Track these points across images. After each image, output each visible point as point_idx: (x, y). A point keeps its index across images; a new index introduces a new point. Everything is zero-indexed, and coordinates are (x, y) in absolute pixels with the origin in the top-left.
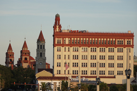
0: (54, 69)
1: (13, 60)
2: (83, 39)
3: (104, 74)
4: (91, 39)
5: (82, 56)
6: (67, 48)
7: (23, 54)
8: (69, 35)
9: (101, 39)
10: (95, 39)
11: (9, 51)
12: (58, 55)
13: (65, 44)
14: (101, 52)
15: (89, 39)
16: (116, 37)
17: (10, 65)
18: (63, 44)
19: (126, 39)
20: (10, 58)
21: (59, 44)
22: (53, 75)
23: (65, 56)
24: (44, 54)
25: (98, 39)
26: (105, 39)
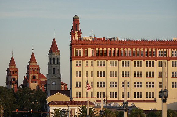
0: (71, 90)
1: (16, 79)
2: (111, 49)
3: (141, 97)
4: (122, 49)
5: (111, 72)
6: (89, 61)
7: (31, 70)
8: (91, 44)
9: (136, 49)
10: (127, 49)
11: (10, 67)
12: (77, 72)
13: (87, 57)
14: (136, 66)
15: (119, 49)
16: (157, 46)
17: (12, 86)
18: (84, 56)
19: (170, 49)
20: (12, 77)
21: (78, 57)
22: (71, 99)
23: (87, 72)
24: (59, 70)
25: (132, 49)
26: (142, 50)
